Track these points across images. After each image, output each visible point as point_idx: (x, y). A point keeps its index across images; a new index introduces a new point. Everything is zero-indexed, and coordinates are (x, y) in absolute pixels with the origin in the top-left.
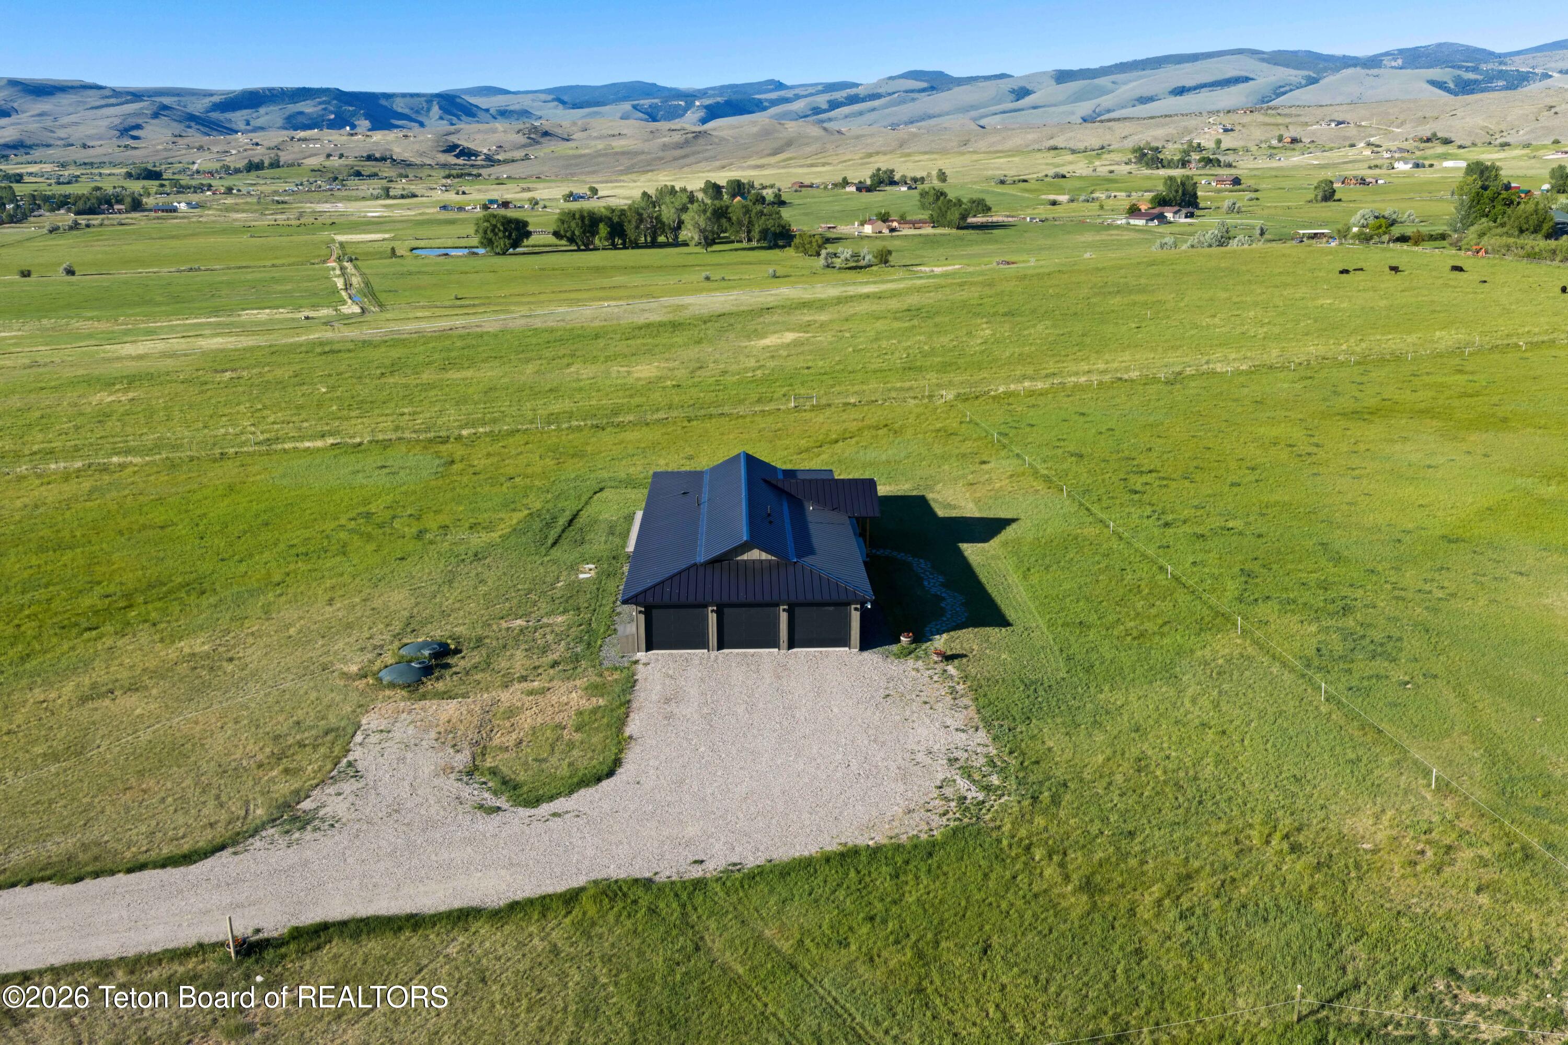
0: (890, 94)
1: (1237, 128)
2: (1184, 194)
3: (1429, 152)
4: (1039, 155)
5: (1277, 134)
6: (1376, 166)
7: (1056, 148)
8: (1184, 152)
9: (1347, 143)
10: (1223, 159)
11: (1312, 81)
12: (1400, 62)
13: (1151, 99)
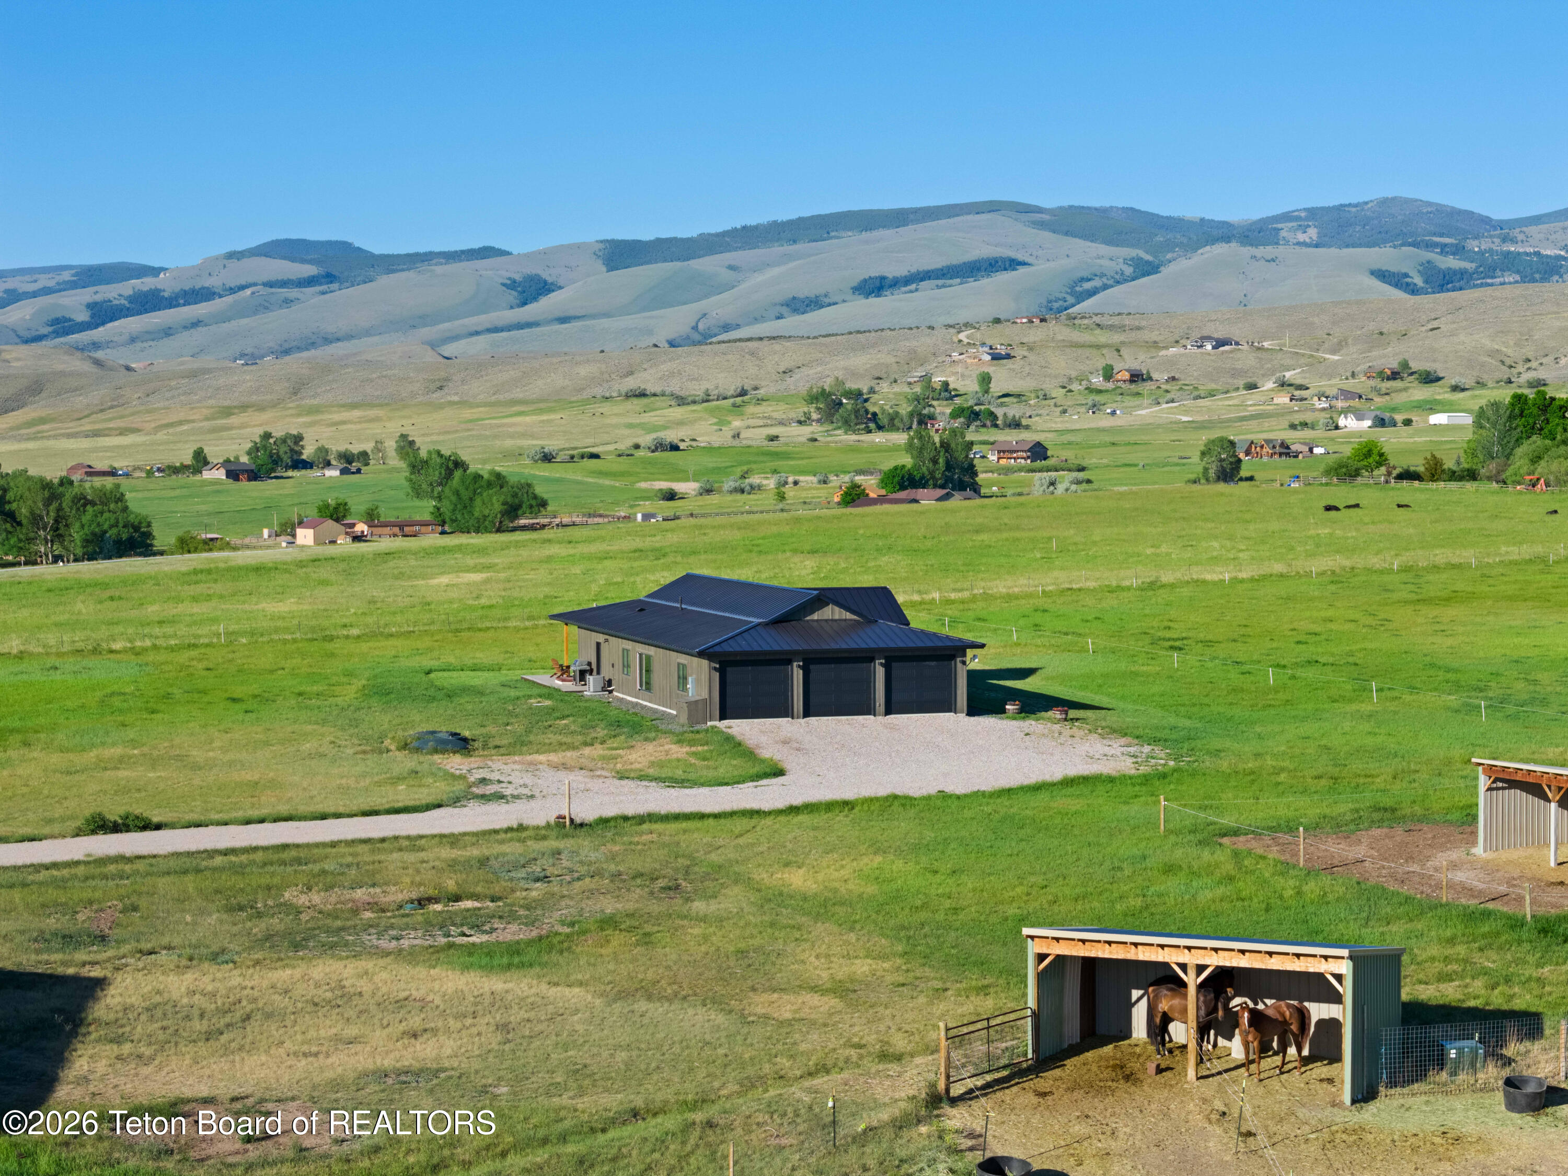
0: (232, 291)
1: (1019, 352)
2: (949, 467)
3: (1400, 399)
4: (606, 408)
5: (1101, 364)
6: (1305, 425)
7: (643, 395)
8: (917, 399)
9: (1241, 383)
10: (999, 412)
11: (1146, 269)
12: (1313, 233)
13: (814, 303)
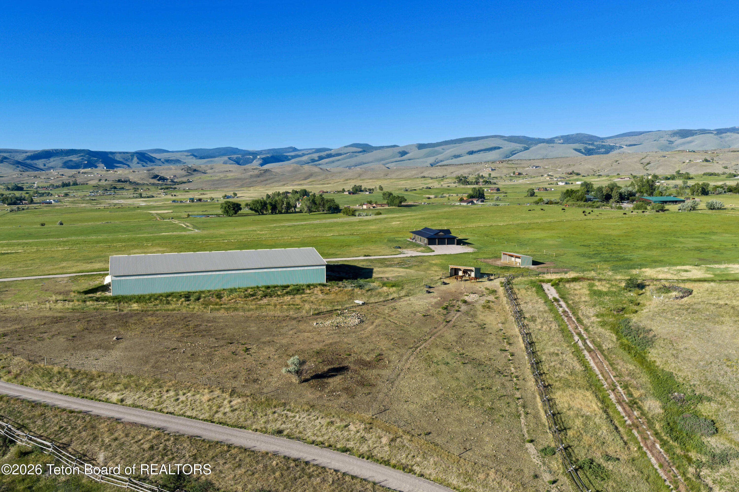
0: (346, 154)
1: (497, 169)
2: (479, 194)
3: (571, 178)
4: (418, 180)
5: (513, 171)
6: (551, 184)
7: (424, 177)
8: (477, 178)
9: (540, 175)
10: (492, 181)
11: (526, 149)
12: (562, 141)
13: (459, 156)
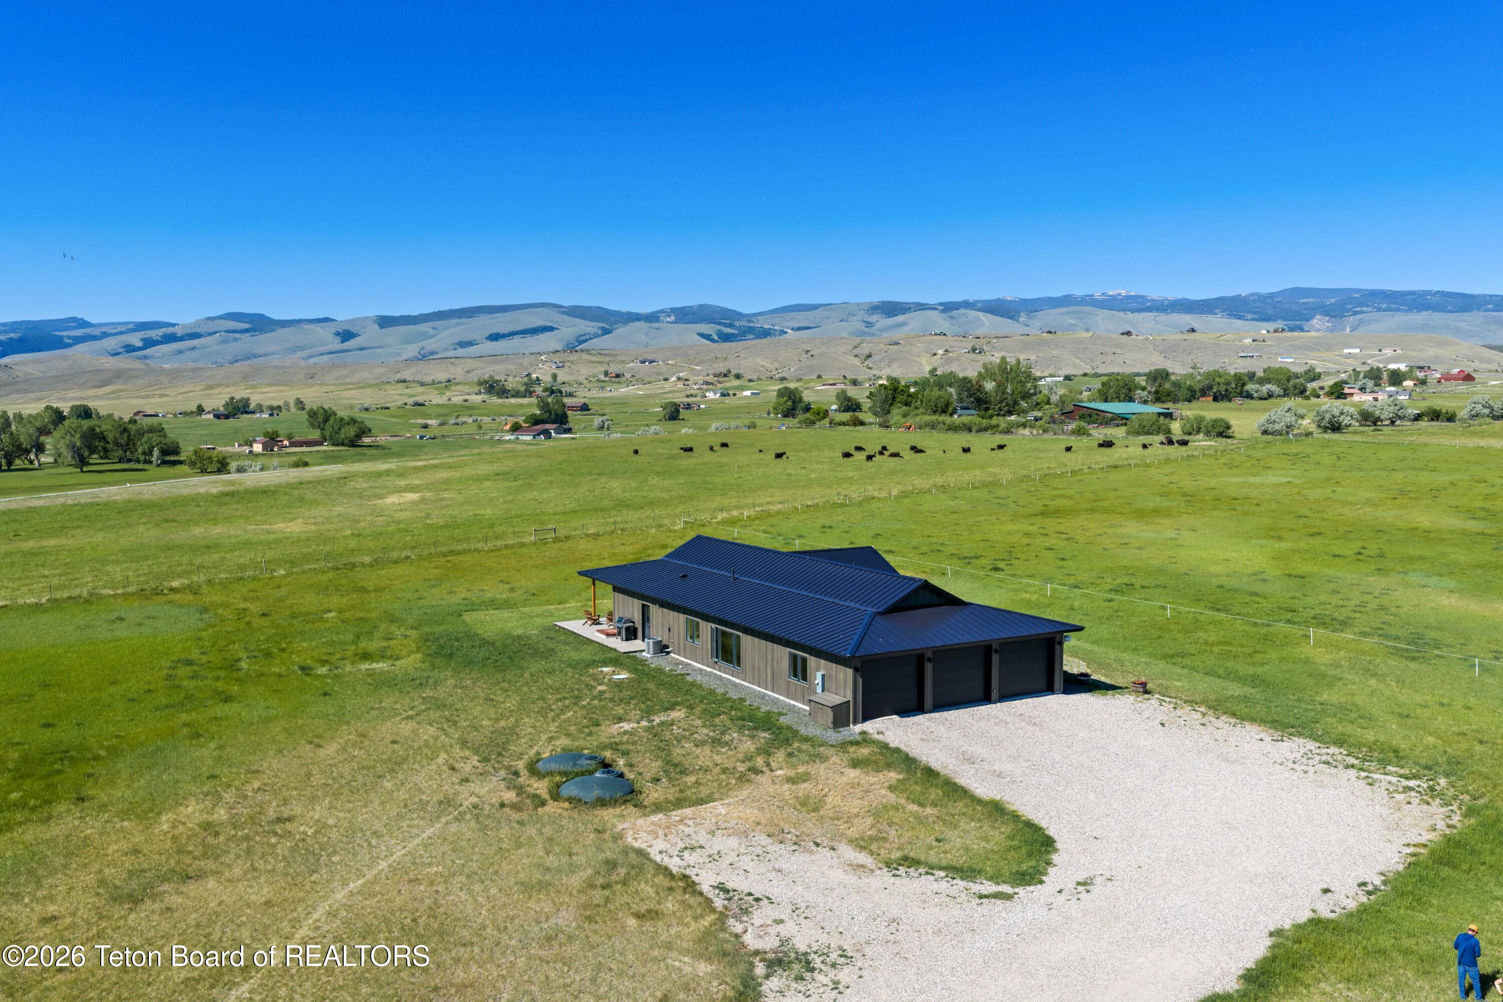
0: (211, 334)
1: (567, 365)
2: (556, 415)
3: (729, 385)
4: (388, 387)
5: (602, 370)
6: (692, 395)
7: (404, 381)
8: (526, 384)
9: (661, 378)
10: (563, 390)
11: (606, 332)
12: (673, 318)
13: (470, 344)
